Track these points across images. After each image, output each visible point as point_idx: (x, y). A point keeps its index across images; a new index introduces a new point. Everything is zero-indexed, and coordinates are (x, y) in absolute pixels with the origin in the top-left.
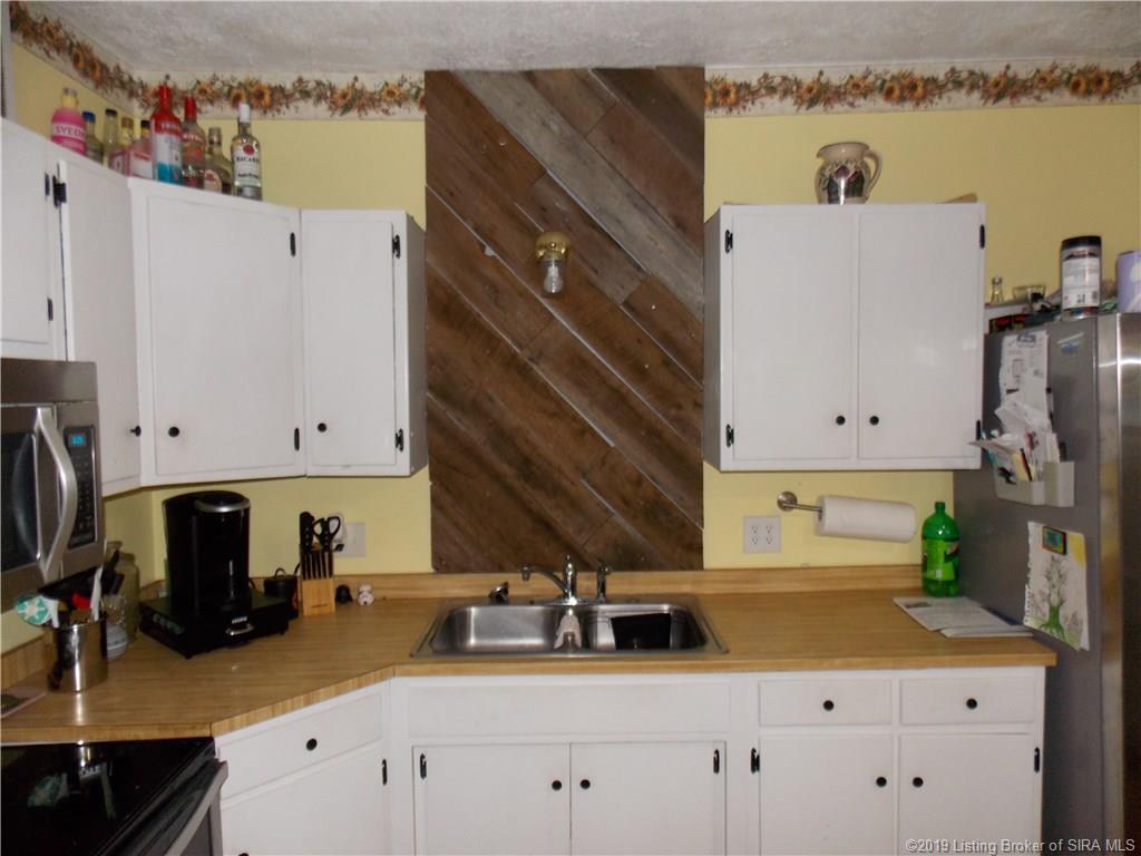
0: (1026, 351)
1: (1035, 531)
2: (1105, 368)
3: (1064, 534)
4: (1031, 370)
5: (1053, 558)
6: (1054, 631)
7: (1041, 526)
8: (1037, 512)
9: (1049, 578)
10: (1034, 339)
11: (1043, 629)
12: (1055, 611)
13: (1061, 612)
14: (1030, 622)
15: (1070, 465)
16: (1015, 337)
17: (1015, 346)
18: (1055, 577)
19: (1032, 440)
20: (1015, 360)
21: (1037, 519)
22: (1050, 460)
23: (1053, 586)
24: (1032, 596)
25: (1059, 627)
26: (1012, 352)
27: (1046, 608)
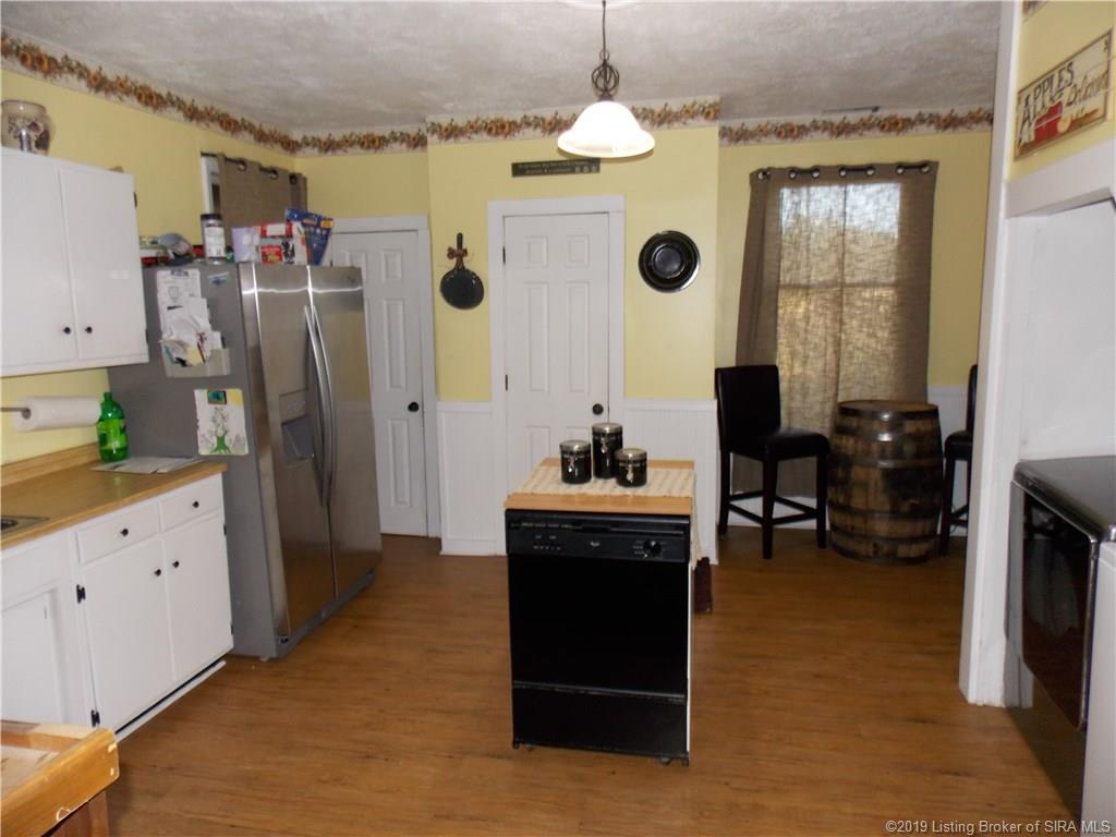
0: (180, 281)
1: (201, 396)
2: (247, 296)
3: (225, 393)
4: (186, 294)
5: (216, 409)
6: (222, 451)
7: (205, 391)
8: (202, 382)
9: (214, 421)
10: (186, 274)
11: (214, 453)
12: (221, 440)
13: (227, 439)
14: (204, 451)
15: (227, 350)
16: (169, 272)
17: (170, 278)
18: (219, 420)
19: (202, 338)
20: (171, 287)
21: (201, 387)
22: (215, 348)
23: (219, 425)
24: (203, 436)
25: (226, 448)
26: (166, 283)
27: (215, 440)
